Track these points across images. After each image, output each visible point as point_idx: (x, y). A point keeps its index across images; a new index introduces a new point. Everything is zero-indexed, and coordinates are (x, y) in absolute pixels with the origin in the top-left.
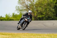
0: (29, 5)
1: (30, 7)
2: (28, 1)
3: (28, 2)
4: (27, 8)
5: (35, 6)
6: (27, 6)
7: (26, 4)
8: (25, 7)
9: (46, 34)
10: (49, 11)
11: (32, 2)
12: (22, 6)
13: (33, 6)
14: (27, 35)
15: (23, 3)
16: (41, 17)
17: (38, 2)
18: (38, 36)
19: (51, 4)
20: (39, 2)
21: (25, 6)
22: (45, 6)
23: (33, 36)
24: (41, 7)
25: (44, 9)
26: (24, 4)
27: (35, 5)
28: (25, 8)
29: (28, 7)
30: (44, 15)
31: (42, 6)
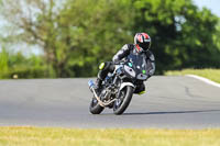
0: (34, 19)
1: (38, 27)
2: (33, 3)
3: (32, 8)
4: (29, 30)
5: (59, 24)
7: (23, 16)
8: (22, 27)
9: (102, 130)
10: (111, 39)
11: (48, 8)
12: (10, 25)
13: (50, 21)
14: (29, 136)
15: (12, 12)
16: (81, 63)
17: (69, 8)
18: (73, 140)
19: (120, 14)
20: (73, 8)
21: (22, 23)
22: (97, 21)
23: (53, 138)
24: (81, 25)
25: (93, 34)
26: (18, 15)
27: (58, 18)
28: (22, 31)
29: (33, 28)
30: (92, 55)
31: (86, 23)
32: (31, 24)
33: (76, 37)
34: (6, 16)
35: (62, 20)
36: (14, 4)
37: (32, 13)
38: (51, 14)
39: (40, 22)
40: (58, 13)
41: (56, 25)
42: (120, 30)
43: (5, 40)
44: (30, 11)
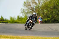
0: (34, 8)
1: (35, 10)
3: (34, 5)
5: (41, 9)
6: (32, 9)
7: (31, 7)
9: (52, 37)
10: (55, 14)
11: (38, 5)
12: (28, 9)
15: (28, 5)
16: (47, 20)
17: (44, 5)
20: (45, 5)
21: (31, 8)
22: (51, 9)
24: (47, 10)
25: (50, 12)
26: (30, 6)
27: (41, 7)
28: (31, 11)
29: (34, 10)
30: (50, 18)
32: (33, 9)
33: (46, 12)
34: (27, 6)
35: (42, 8)
36: (29, 3)
37: (34, 6)
38: (39, 6)
39: (36, 8)
40: (41, 6)
41: (40, 9)
42: (57, 11)
43: (26, 13)
44: (33, 5)
